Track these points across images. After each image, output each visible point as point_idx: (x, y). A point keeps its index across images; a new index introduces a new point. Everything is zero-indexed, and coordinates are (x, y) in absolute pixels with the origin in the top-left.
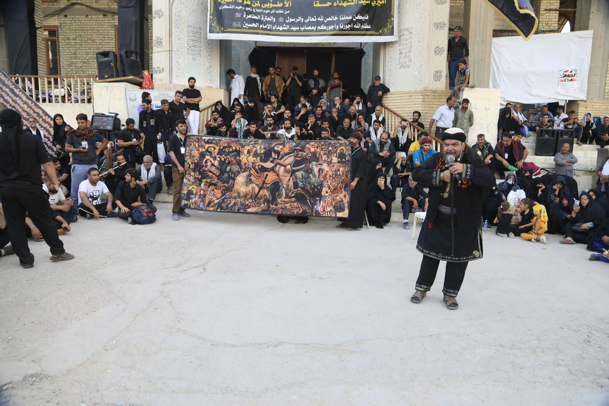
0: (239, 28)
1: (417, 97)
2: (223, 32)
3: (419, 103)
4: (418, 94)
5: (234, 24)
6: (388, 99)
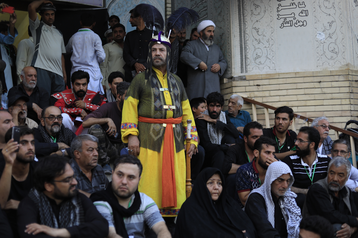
1: (335, 84)
3: (341, 96)
4: (336, 78)
6: (260, 88)
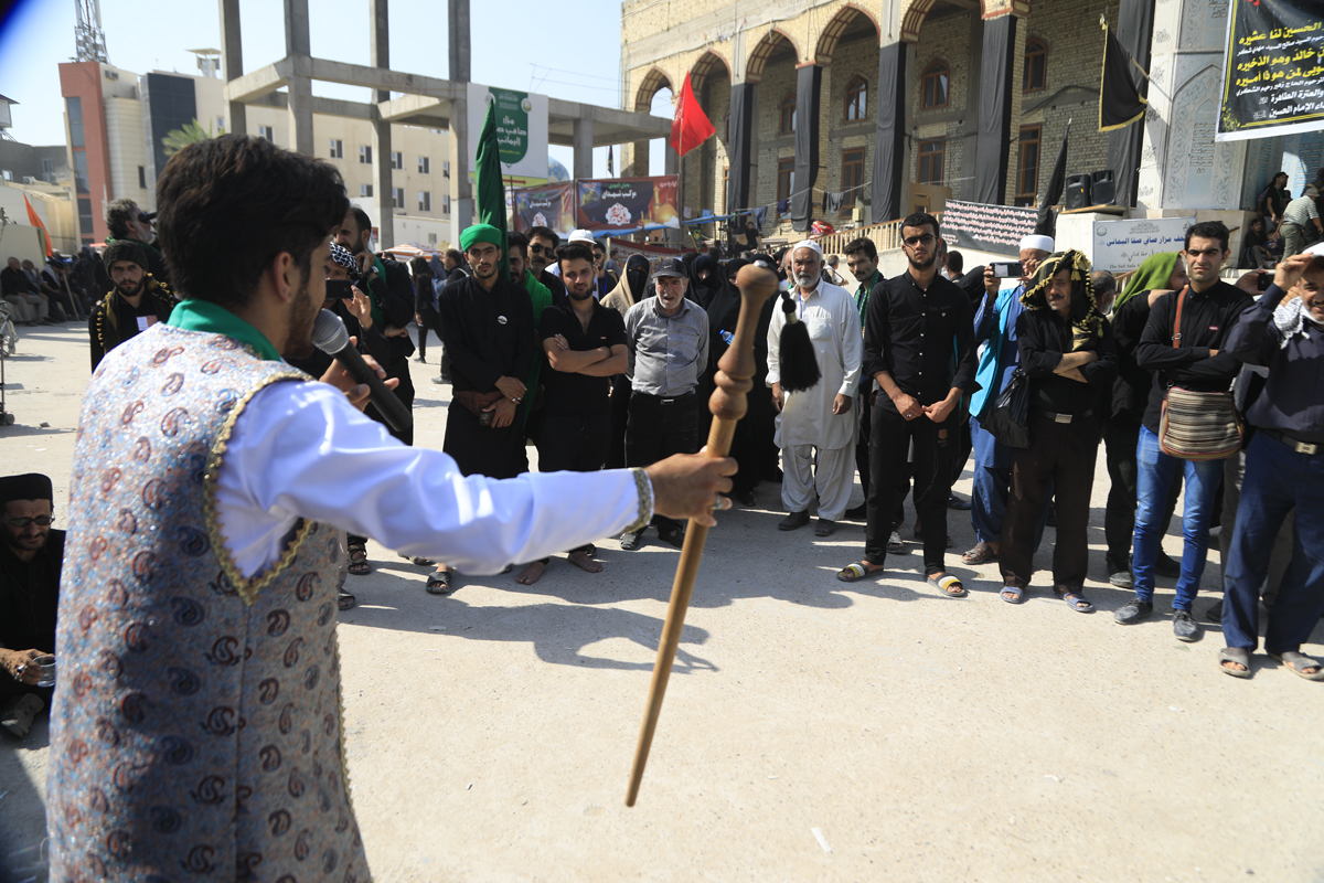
0: (1263, 119)
2: (1239, 129)
5: (1256, 116)
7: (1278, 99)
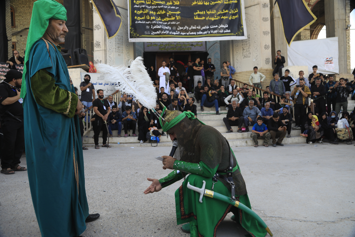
0: (149, 35)
2: (139, 37)
5: (146, 32)
6: (237, 76)
7: (154, 27)
